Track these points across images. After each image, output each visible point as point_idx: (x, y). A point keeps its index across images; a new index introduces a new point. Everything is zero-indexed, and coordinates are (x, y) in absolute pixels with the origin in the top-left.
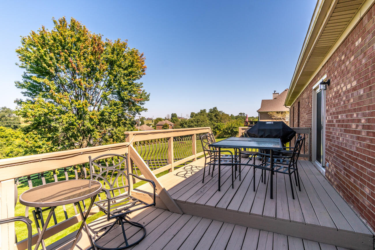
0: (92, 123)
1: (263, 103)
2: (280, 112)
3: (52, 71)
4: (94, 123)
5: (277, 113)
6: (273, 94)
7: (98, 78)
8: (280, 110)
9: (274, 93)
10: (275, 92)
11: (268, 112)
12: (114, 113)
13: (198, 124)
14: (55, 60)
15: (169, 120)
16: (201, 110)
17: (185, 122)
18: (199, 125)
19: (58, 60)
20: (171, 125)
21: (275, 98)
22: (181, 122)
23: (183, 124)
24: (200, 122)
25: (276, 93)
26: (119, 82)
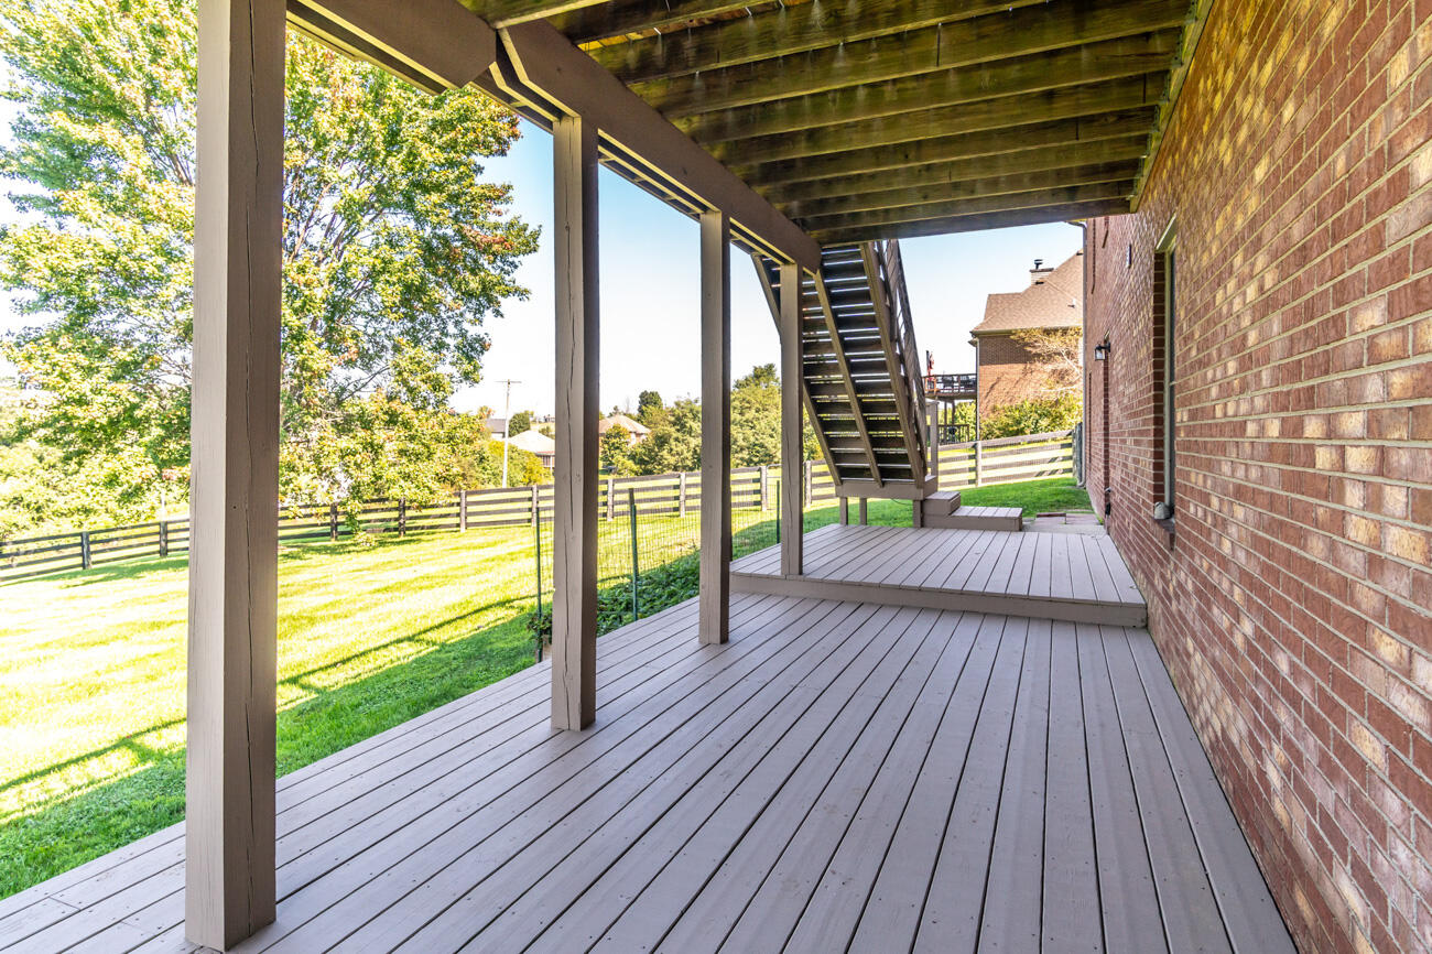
0: (298, 303)
1: (994, 305)
2: (1056, 330)
3: (133, 91)
4: (305, 303)
5: (1047, 332)
6: (1032, 271)
7: (324, 135)
8: (1056, 324)
9: (1034, 267)
10: (1038, 265)
11: (1010, 333)
12: (387, 276)
13: (744, 419)
14: (143, 54)
15: (630, 416)
16: (756, 369)
17: (691, 411)
18: (746, 421)
19: (156, 54)
20: (638, 435)
21: (1037, 283)
22: (678, 412)
23: (685, 416)
24: (753, 411)
25: (1043, 271)
26: (410, 153)
